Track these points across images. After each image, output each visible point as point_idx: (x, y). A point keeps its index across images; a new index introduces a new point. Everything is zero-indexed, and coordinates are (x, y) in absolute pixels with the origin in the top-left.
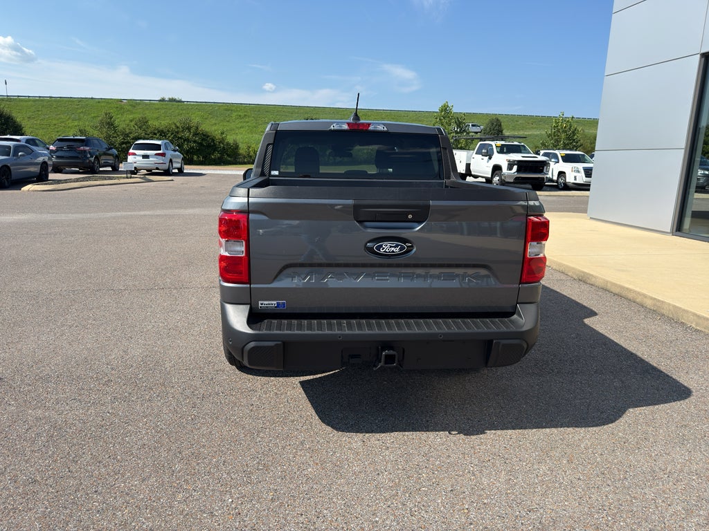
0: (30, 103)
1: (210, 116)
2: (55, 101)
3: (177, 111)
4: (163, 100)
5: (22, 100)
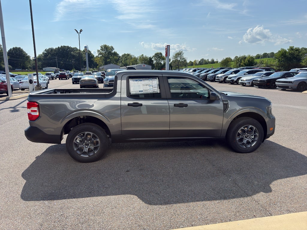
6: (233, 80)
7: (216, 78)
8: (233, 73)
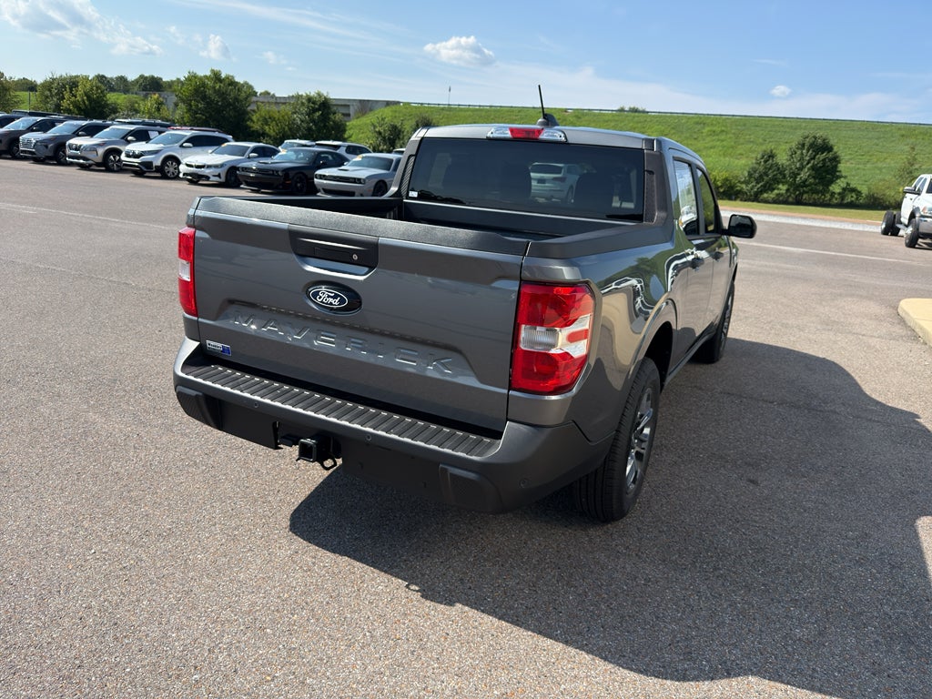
0: (468, 113)
1: (673, 131)
2: (495, 111)
3: (631, 124)
4: (622, 110)
5: (461, 110)
6: (151, 163)
7: (69, 152)
8: (130, 138)
